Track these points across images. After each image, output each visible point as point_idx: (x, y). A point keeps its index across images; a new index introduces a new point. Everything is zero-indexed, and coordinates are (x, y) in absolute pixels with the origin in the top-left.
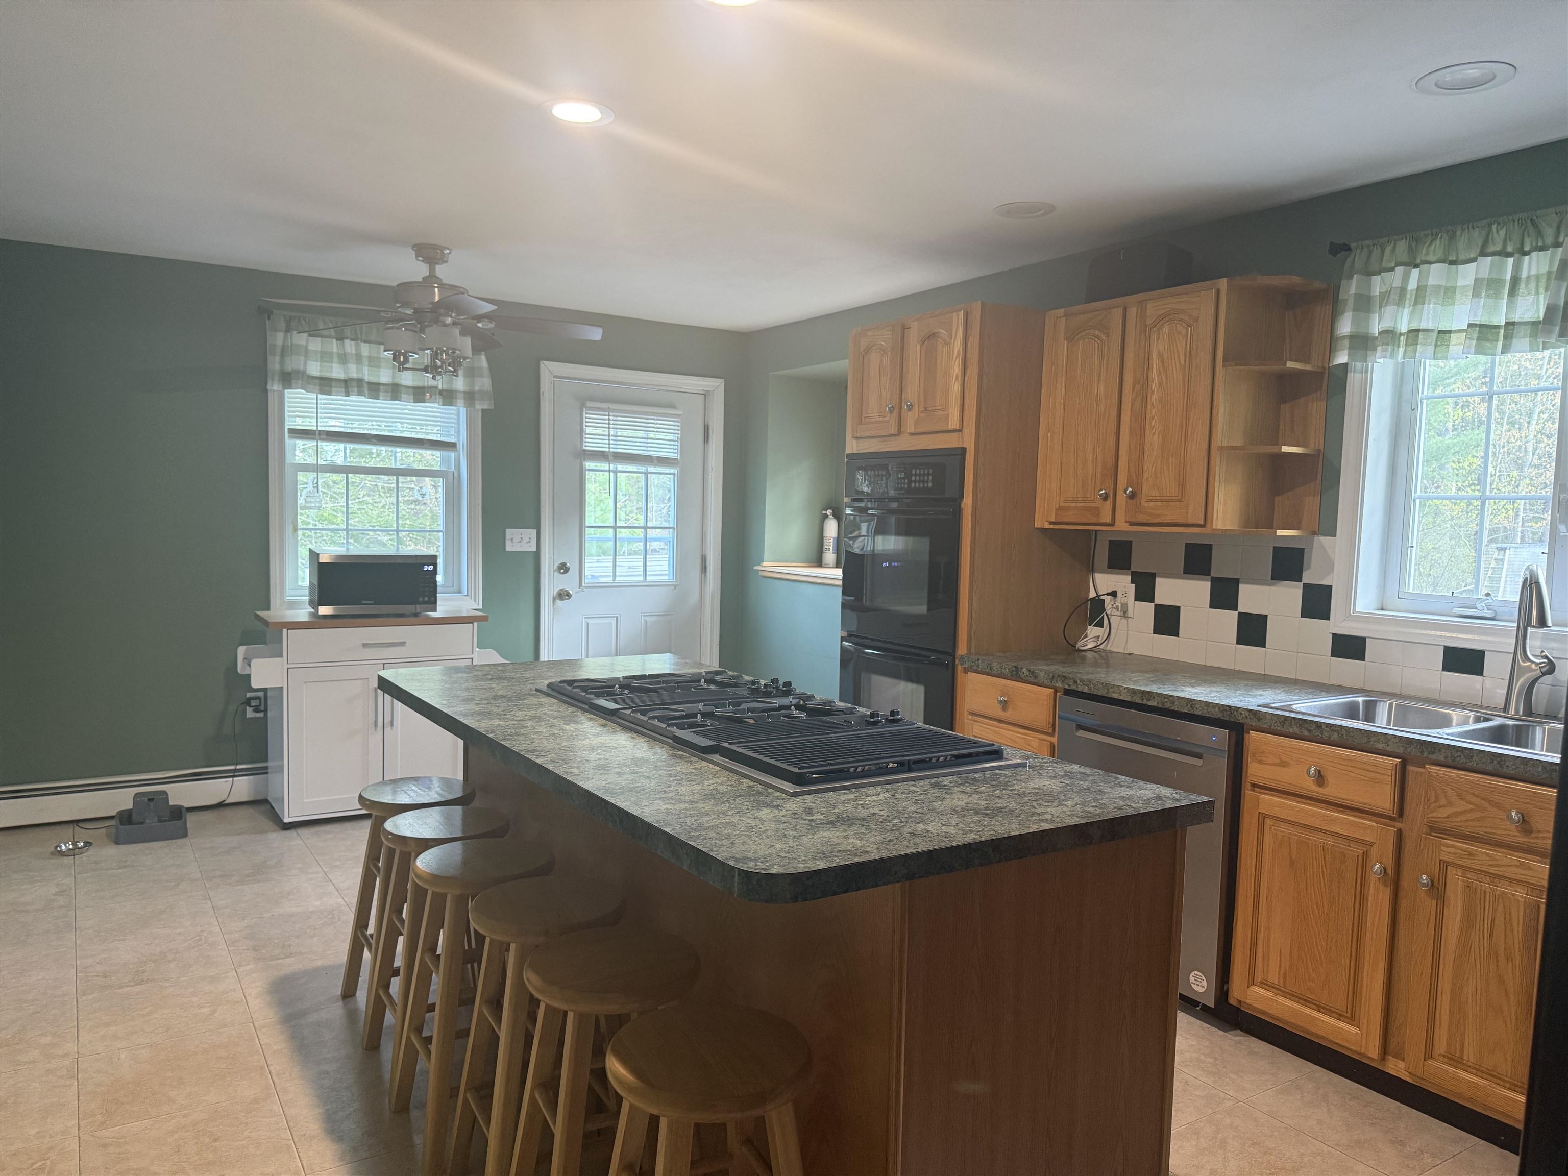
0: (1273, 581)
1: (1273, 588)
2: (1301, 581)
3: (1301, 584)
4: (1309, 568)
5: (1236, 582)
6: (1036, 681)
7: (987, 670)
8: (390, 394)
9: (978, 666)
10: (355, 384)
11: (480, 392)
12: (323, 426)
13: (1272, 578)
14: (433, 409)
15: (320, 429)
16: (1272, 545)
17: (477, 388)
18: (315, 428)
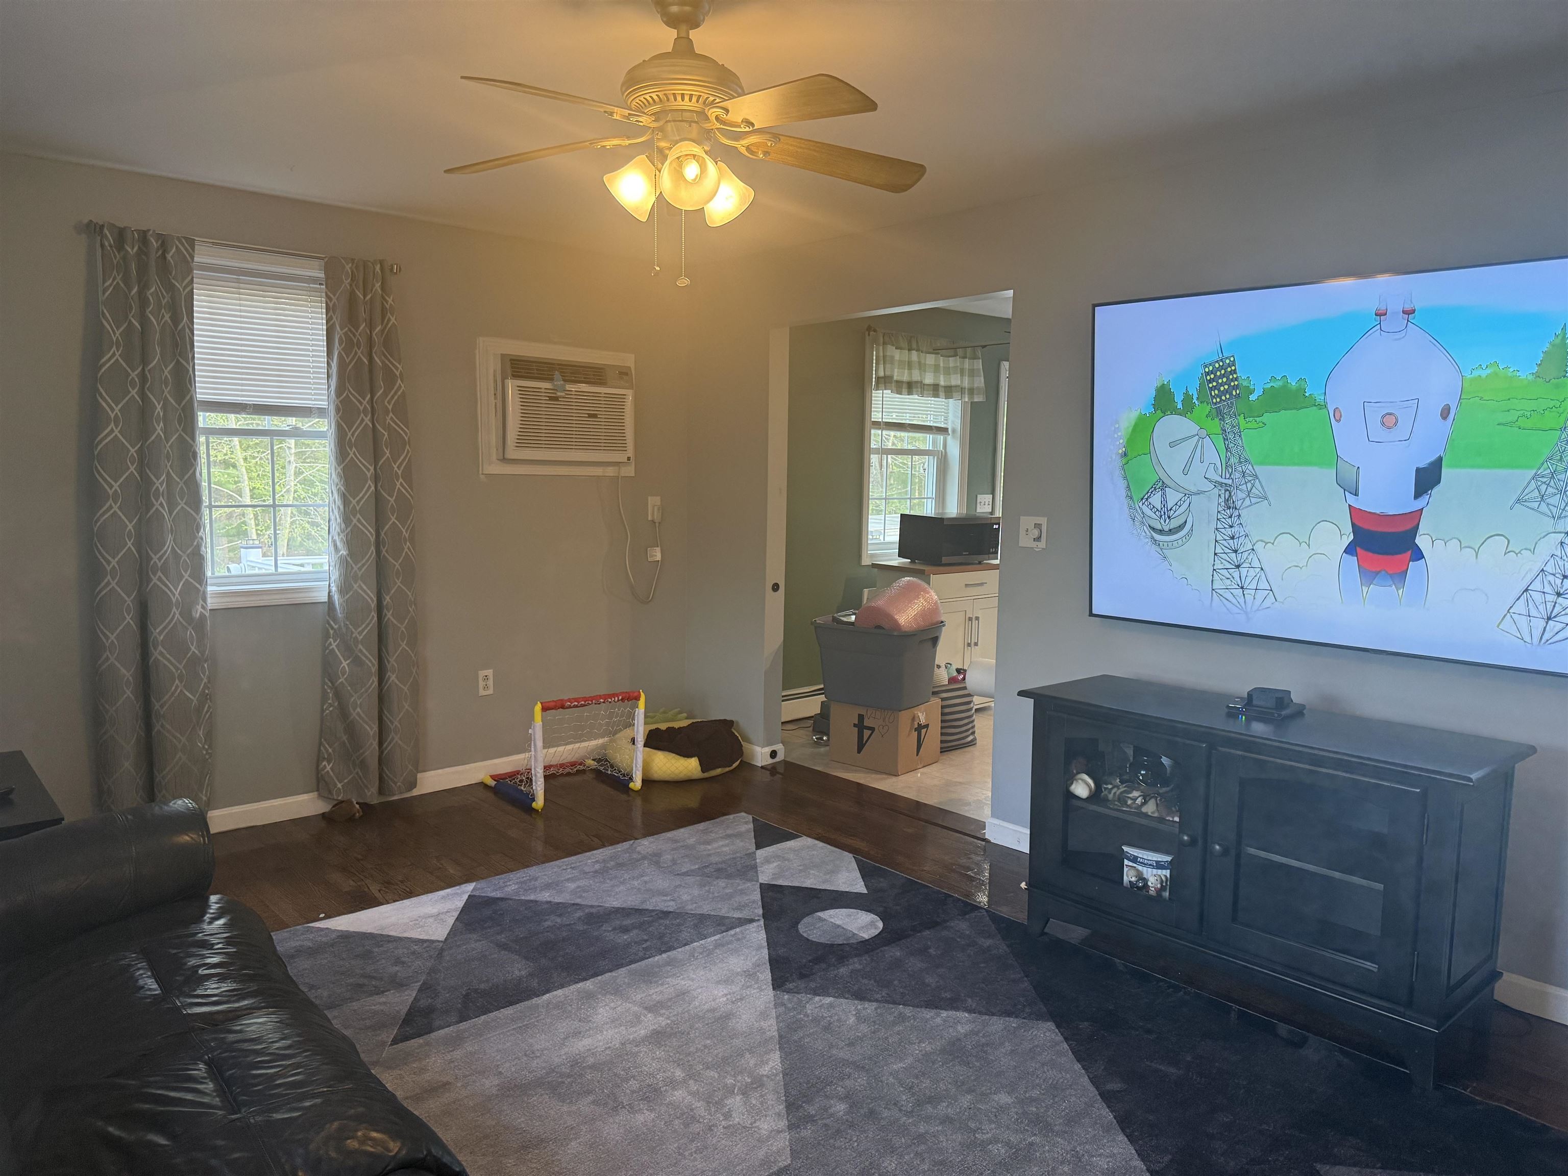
8: (931, 392)
10: (905, 386)
11: (978, 388)
12: (887, 419)
14: (939, 403)
15: (884, 420)
17: (976, 385)
18: (880, 420)
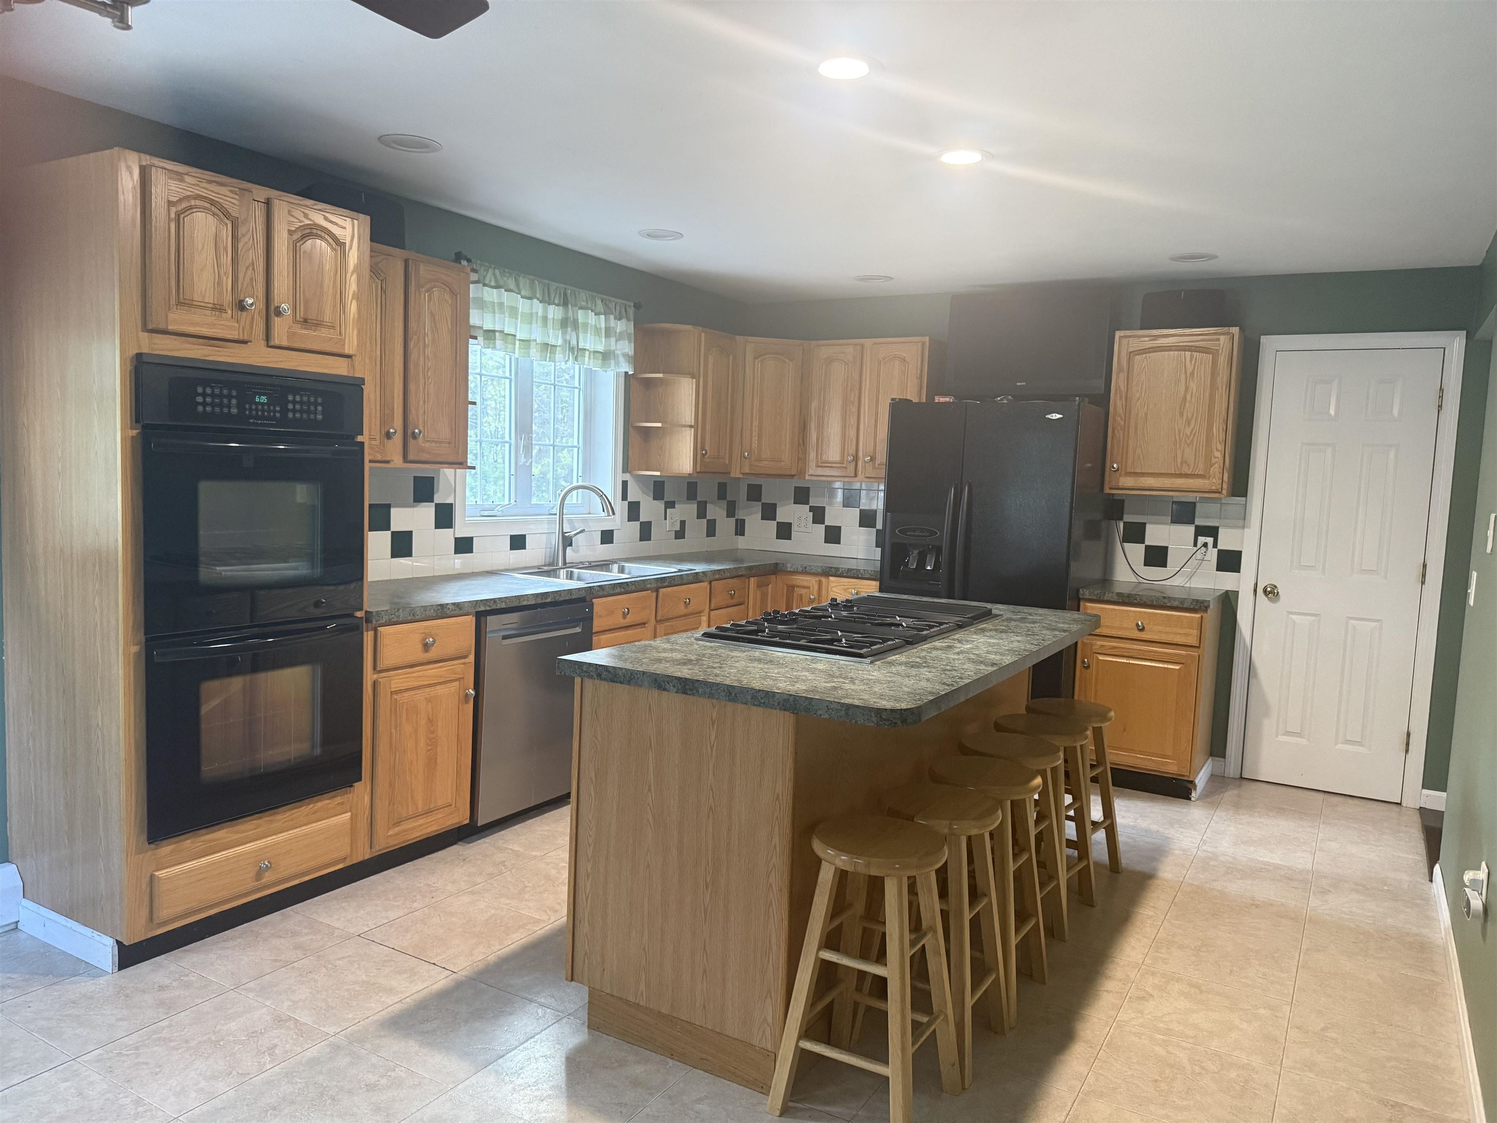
0: (415, 504)
1: (415, 509)
2: (433, 502)
3: (433, 504)
4: (438, 491)
5: (388, 507)
6: (461, 612)
7: (409, 618)
9: (398, 617)
13: (415, 501)
16: (413, 475)
